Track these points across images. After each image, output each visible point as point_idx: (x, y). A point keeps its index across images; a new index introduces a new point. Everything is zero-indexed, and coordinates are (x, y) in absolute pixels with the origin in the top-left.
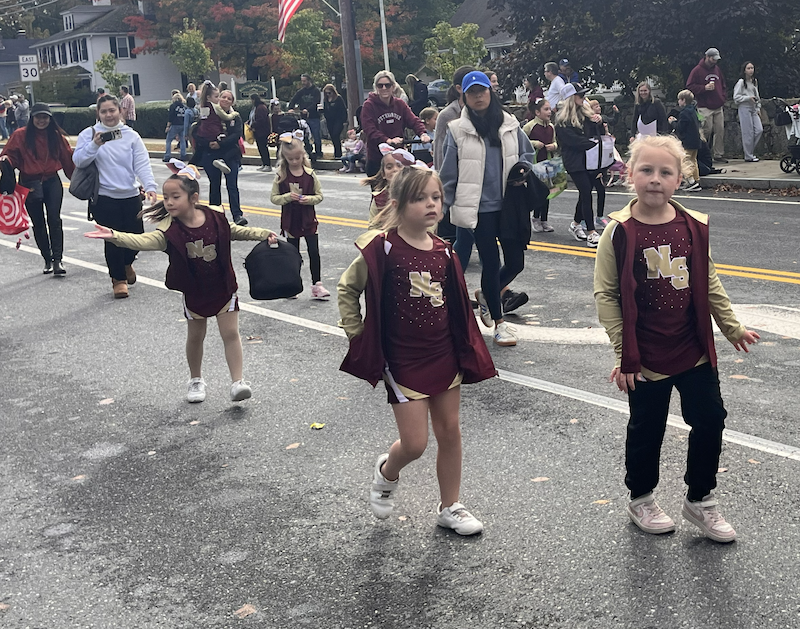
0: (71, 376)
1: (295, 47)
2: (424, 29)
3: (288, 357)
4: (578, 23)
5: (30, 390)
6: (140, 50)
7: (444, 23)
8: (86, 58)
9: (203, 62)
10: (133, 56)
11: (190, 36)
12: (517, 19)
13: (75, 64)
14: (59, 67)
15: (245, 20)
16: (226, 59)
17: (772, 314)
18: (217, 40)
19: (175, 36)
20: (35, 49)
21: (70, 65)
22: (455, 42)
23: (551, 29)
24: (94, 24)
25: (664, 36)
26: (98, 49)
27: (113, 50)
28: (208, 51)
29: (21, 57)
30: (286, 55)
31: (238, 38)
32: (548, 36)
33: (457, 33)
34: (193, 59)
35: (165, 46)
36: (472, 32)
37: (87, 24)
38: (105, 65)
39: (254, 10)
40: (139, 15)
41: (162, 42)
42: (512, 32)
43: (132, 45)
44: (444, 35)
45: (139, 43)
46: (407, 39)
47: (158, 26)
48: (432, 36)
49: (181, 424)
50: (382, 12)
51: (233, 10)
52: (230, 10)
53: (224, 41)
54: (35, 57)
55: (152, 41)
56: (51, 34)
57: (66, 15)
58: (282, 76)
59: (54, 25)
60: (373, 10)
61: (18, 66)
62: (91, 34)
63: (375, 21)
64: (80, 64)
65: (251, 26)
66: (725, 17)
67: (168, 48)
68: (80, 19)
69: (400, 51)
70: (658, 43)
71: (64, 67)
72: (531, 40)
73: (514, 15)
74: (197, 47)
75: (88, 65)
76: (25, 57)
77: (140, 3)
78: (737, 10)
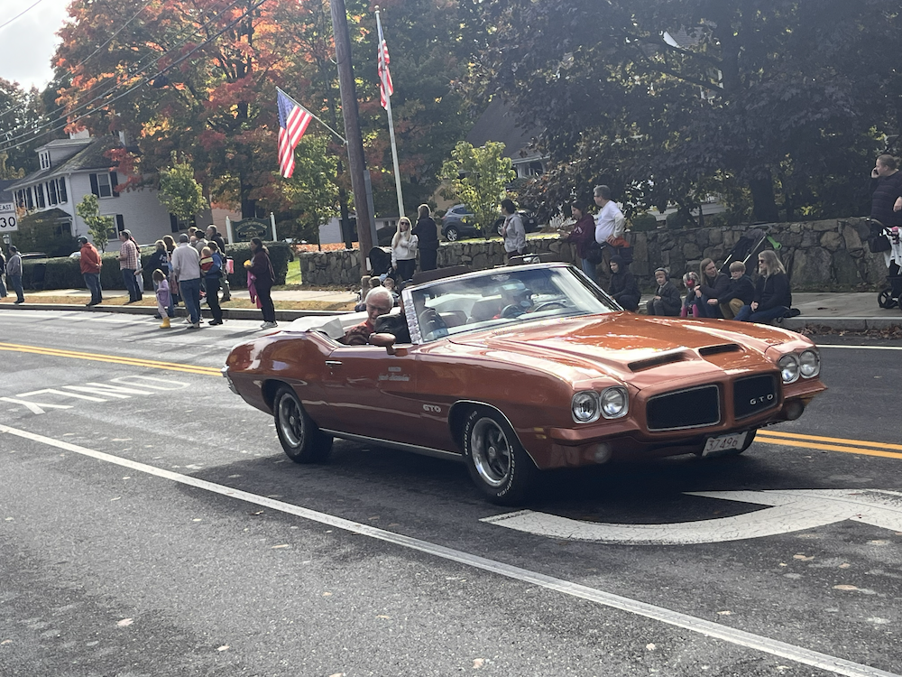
1: (296, 178)
6: (123, 187)
7: (464, 142)
8: (65, 199)
9: (195, 200)
10: (116, 195)
11: (179, 172)
13: (53, 207)
14: (37, 212)
15: (238, 146)
16: (218, 193)
18: (208, 172)
19: (162, 172)
20: (11, 193)
21: (48, 208)
22: (479, 164)
24: (72, 161)
25: (728, 148)
26: (78, 190)
27: (94, 191)
28: (198, 186)
30: (286, 189)
31: (230, 168)
32: (588, 154)
33: (480, 153)
34: (184, 197)
35: (150, 182)
37: (64, 161)
38: (88, 208)
39: (248, 136)
40: (121, 148)
41: (146, 176)
43: (115, 182)
44: (466, 156)
45: (122, 180)
48: (451, 158)
50: (392, 130)
51: (224, 136)
52: (219, 136)
53: (216, 173)
54: (12, 204)
55: (136, 176)
56: (28, 175)
57: (42, 152)
58: (281, 210)
59: (28, 163)
62: (70, 172)
64: (59, 206)
65: (244, 153)
66: (803, 122)
67: (156, 183)
68: (57, 156)
70: (720, 156)
71: (42, 210)
72: (567, 161)
74: (187, 183)
75: (67, 207)
76: (2, 205)
77: (121, 134)
78: (817, 113)
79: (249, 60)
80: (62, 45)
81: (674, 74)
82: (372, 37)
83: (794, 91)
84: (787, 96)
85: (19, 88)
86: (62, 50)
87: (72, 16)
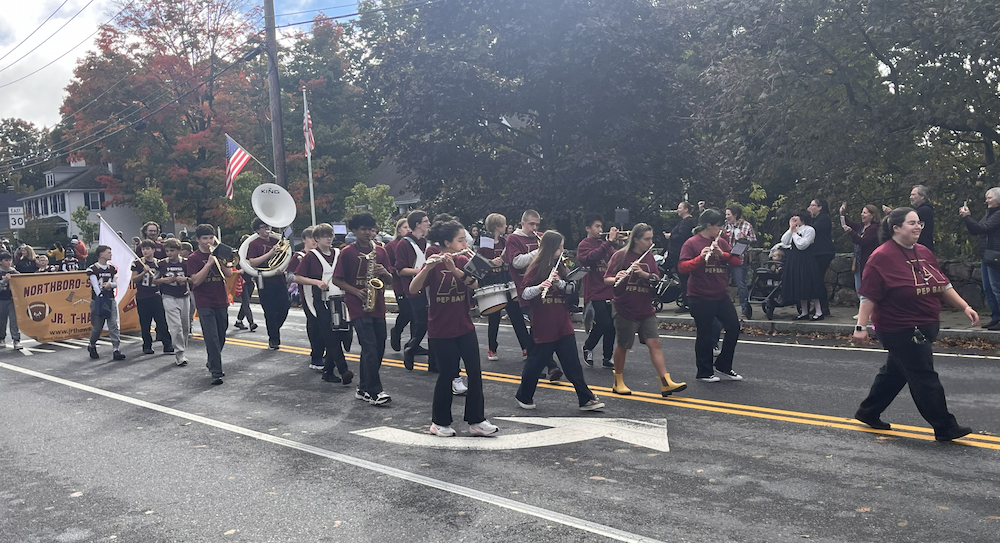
0: (47, 473)
1: (237, 203)
2: (344, 188)
3: (227, 458)
4: (471, 185)
5: (13, 485)
6: (109, 203)
7: (361, 184)
8: (64, 209)
9: (161, 214)
10: (103, 209)
11: (151, 193)
12: (421, 182)
13: (54, 215)
14: (41, 217)
15: (197, 179)
16: (180, 212)
17: (626, 427)
18: (173, 196)
19: (138, 192)
20: (22, 202)
21: (50, 215)
22: (370, 200)
23: (449, 190)
24: (71, 182)
25: (542, 196)
26: (74, 202)
27: (87, 203)
28: (165, 205)
29: (10, 209)
30: (230, 209)
31: (190, 194)
32: (447, 196)
33: (372, 192)
34: (153, 212)
35: (130, 201)
36: (384, 191)
37: (65, 182)
38: (80, 216)
39: (204, 172)
40: (108, 175)
41: (127, 197)
42: (417, 192)
43: (102, 199)
44: (361, 194)
45: (108, 198)
46: (331, 197)
47: (124, 184)
48: (351, 194)
49: (137, 513)
50: (310, 175)
51: (187, 172)
52: (183, 171)
53: (179, 198)
54: (21, 208)
55: (120, 196)
56: (36, 190)
57: (48, 175)
58: (227, 226)
59: (37, 182)
60: (303, 172)
61: (8, 215)
62: (69, 190)
63: (304, 181)
64: (59, 214)
65: (202, 185)
66: (592, 182)
67: (133, 203)
68: (59, 178)
69: (325, 206)
70: (536, 202)
71: (46, 217)
72: (432, 199)
73: (419, 178)
74: (156, 201)
75: (66, 216)
76: (14, 209)
77: (110, 165)
78: (602, 177)
79: (209, 119)
80: (68, 97)
81: (509, 146)
82: (300, 109)
83: (588, 161)
84: (583, 164)
85: (34, 127)
86: (68, 101)
87: (77, 77)
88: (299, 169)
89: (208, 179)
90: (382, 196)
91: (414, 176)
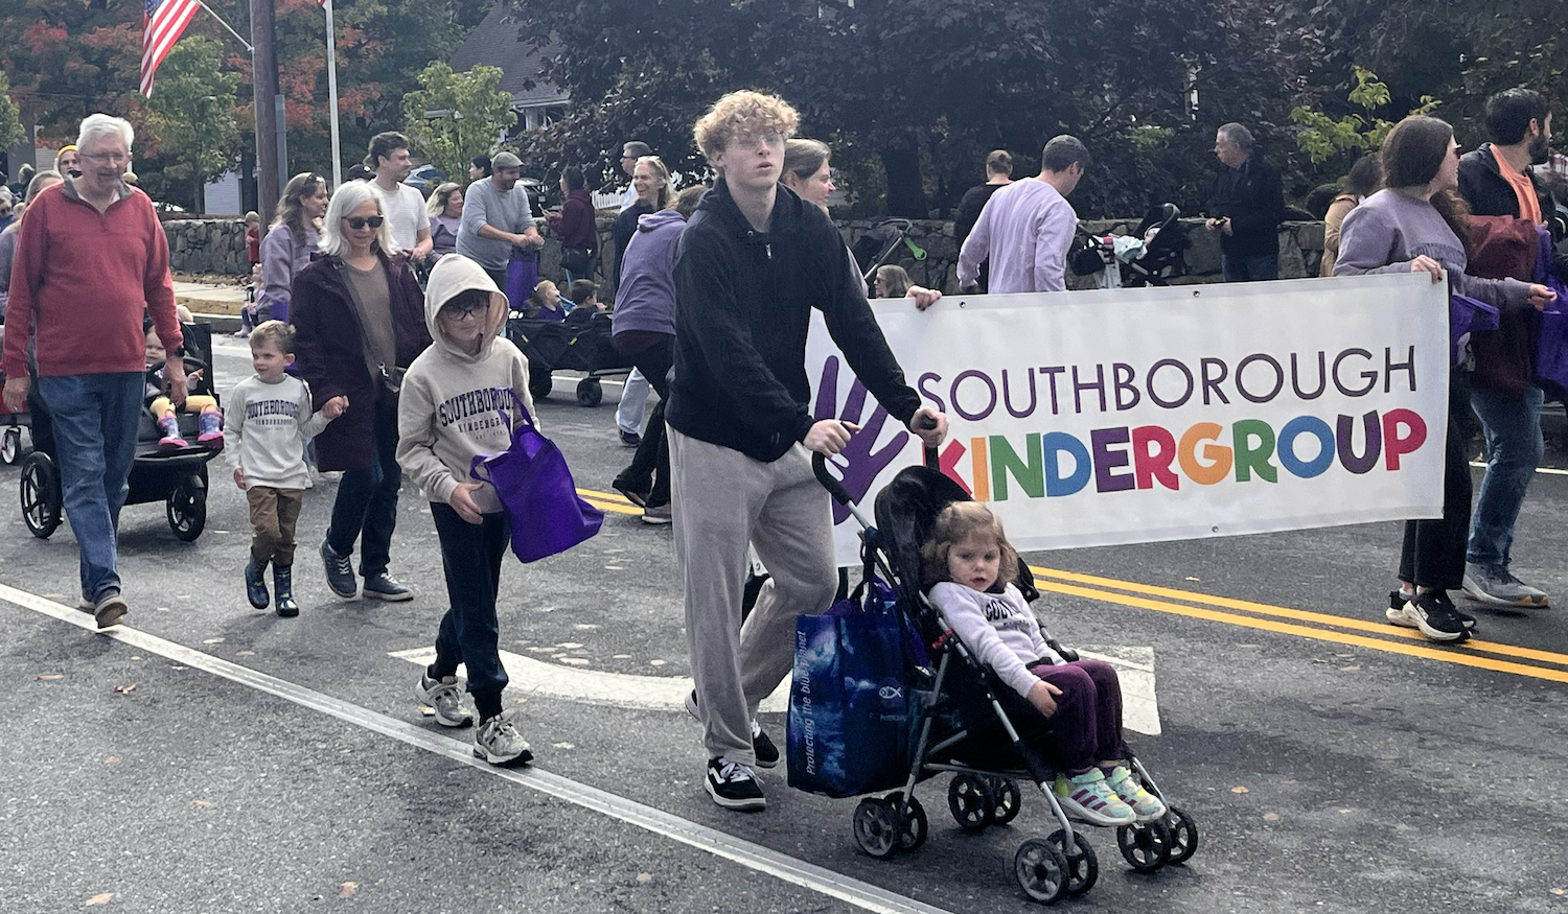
1: (170, 105)
2: (406, 72)
4: (686, 68)
7: (440, 65)
9: (6, 129)
12: (573, 62)
15: (86, 53)
16: (48, 122)
18: (35, 86)
22: (459, 100)
23: (636, 78)
25: (849, 96)
28: (15, 109)
31: (71, 85)
32: (630, 91)
33: (464, 83)
36: (489, 81)
39: (102, 36)
42: (563, 85)
44: (440, 86)
46: (375, 90)
48: (418, 87)
50: (331, 42)
51: (65, 34)
52: (59, 34)
53: (45, 91)
58: (147, 154)
60: (316, 36)
63: (318, 57)
65: (95, 63)
69: (361, 111)
72: (598, 98)
73: (568, 53)
78: (991, 51)
88: (307, 28)
89: (111, 51)
90: (484, 92)
91: (555, 49)
